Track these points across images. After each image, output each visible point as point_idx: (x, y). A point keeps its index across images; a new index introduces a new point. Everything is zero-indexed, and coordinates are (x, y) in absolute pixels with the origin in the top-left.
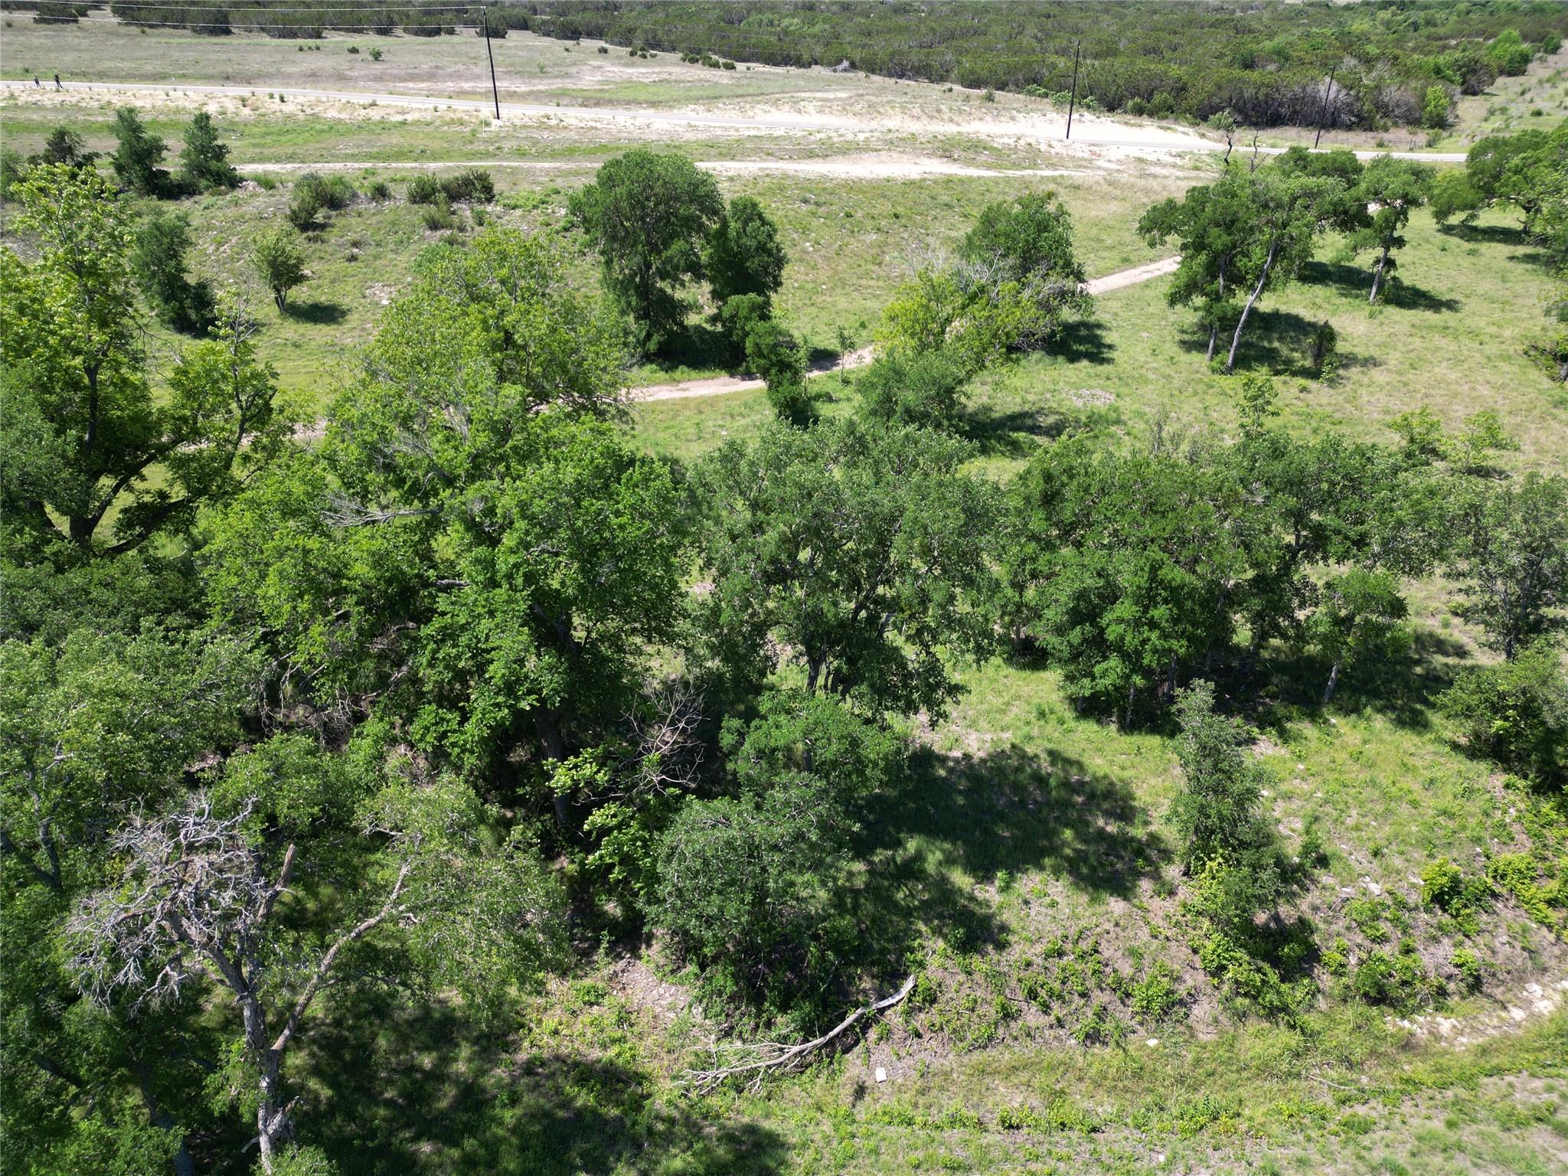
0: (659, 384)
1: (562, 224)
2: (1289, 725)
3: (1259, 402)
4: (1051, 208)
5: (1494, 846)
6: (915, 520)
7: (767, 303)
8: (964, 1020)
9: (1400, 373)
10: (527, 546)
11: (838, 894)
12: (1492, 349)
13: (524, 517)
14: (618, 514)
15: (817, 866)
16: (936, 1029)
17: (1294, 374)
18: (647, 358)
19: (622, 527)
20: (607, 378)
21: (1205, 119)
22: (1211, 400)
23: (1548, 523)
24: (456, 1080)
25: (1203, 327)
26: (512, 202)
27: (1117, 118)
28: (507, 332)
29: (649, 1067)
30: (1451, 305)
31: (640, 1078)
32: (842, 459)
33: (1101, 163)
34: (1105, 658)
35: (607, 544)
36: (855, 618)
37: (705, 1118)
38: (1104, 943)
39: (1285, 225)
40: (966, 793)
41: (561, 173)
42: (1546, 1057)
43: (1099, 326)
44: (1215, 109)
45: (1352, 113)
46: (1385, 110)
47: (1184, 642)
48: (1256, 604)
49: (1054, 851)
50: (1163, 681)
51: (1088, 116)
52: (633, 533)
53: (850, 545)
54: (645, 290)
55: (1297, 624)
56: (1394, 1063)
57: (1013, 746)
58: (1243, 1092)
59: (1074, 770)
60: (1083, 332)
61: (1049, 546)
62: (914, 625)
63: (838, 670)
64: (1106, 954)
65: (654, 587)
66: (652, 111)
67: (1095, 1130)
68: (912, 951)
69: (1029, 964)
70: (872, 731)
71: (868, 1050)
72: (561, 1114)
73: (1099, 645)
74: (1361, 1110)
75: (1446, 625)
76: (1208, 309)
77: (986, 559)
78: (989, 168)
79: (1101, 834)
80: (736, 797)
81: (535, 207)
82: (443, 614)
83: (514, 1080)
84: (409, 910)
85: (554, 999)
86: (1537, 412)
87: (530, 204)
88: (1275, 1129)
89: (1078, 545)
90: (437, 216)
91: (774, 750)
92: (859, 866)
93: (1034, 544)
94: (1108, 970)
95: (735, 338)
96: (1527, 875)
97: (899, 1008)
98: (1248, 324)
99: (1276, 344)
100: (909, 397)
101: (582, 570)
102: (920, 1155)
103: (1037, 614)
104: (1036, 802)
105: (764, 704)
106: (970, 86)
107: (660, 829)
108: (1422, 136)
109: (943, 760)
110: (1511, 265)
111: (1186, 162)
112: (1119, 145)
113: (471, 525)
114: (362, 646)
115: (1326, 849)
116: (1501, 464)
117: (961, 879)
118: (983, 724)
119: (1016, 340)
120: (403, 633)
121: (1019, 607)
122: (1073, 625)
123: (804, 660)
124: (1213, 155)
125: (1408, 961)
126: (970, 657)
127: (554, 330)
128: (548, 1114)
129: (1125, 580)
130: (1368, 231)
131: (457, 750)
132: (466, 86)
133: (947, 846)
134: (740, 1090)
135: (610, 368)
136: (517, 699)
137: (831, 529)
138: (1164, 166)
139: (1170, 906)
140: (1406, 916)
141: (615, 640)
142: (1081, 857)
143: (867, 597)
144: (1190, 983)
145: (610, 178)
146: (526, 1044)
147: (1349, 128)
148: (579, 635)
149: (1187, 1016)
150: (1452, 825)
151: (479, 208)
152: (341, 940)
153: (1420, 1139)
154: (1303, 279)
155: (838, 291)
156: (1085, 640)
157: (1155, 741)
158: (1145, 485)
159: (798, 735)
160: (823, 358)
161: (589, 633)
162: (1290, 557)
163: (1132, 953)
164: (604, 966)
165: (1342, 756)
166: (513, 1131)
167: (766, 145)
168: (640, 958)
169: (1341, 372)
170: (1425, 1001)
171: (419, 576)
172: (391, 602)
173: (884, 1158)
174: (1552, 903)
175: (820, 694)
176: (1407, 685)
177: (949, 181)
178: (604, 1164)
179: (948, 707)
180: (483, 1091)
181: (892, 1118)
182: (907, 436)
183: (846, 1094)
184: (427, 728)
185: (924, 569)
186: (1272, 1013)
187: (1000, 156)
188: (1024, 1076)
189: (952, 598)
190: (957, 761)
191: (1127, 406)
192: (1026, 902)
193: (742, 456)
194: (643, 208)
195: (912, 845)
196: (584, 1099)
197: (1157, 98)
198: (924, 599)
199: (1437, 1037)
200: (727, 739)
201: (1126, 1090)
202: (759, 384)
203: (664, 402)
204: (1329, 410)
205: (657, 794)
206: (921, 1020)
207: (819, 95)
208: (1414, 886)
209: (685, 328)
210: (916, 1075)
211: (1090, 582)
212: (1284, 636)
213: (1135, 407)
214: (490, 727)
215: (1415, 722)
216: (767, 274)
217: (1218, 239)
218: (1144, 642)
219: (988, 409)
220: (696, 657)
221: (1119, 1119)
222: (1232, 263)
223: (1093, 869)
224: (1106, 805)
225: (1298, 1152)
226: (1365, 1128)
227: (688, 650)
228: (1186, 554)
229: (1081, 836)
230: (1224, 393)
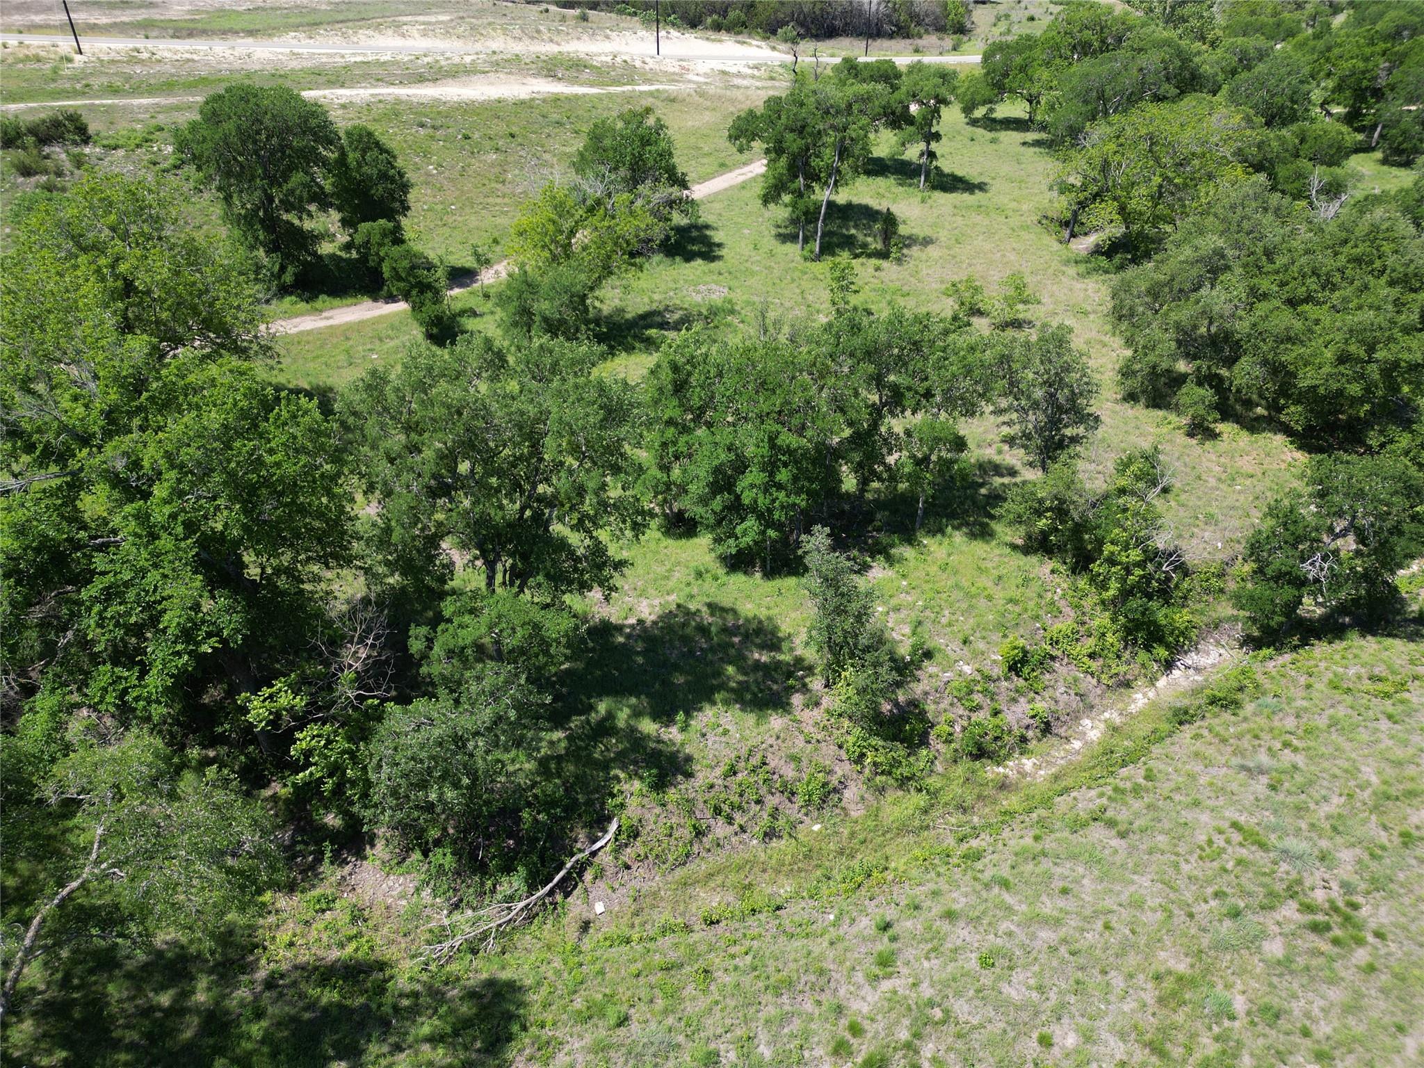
0: (302, 315)
1: (171, 161)
2: (893, 551)
3: (844, 283)
4: (651, 121)
5: (1048, 619)
6: (560, 420)
7: (398, 228)
8: (664, 845)
9: (949, 248)
10: (181, 494)
11: (543, 763)
12: (1015, 221)
13: (172, 466)
14: (271, 452)
15: (518, 743)
16: (640, 859)
17: (869, 256)
18: (284, 291)
19: (278, 465)
20: (242, 316)
21: (774, 32)
22: (806, 285)
23: (1059, 363)
24: (196, 1010)
25: (794, 221)
26: (112, 142)
27: (699, 34)
28: (125, 279)
29: (390, 953)
30: (981, 187)
31: (381, 966)
32: (484, 375)
33: (691, 77)
34: (743, 520)
35: (266, 483)
36: (521, 517)
37: (447, 984)
38: (770, 756)
39: (845, 129)
40: (644, 653)
41: (160, 109)
42: (1097, 772)
43: (707, 227)
44: (782, 24)
45: (891, 22)
46: (917, 18)
47: (804, 496)
48: (857, 457)
49: (722, 687)
50: (791, 532)
51: (674, 33)
52: (290, 469)
53: (507, 451)
54: (271, 223)
55: (888, 468)
56: (995, 802)
57: (679, 606)
58: (888, 851)
59: (730, 617)
60: (695, 234)
61: (685, 430)
62: (576, 515)
63: (513, 566)
64: (772, 764)
65: (320, 515)
66: (250, 40)
67: (779, 908)
68: (613, 796)
69: (712, 786)
70: (550, 614)
71: (586, 890)
72: (307, 1016)
73: (736, 509)
74: (974, 843)
75: (1000, 452)
76: (794, 205)
77: (627, 448)
78: (592, 86)
79: (758, 665)
80: (433, 695)
81: (138, 146)
82: (103, 573)
83: (257, 998)
84: (113, 865)
85: (285, 915)
86: (1051, 271)
87: (132, 143)
88: (914, 873)
89: (709, 425)
90: (27, 161)
91: (463, 648)
92: (558, 735)
93: (672, 430)
94: (776, 777)
95: (371, 264)
96: (1075, 637)
97: (608, 848)
98: (828, 215)
99: (853, 231)
100: (543, 306)
101: (246, 511)
102: (639, 965)
103: (683, 490)
104: (702, 649)
105: (448, 606)
106: (564, 6)
107: (365, 739)
108: (949, 41)
109: (619, 628)
110: (1023, 149)
111: (762, 73)
112: (704, 58)
113: (116, 481)
114: (17, 617)
115: (930, 645)
116: (1028, 316)
117: (648, 726)
118: (651, 591)
119: (636, 246)
120: (62, 599)
121: (668, 486)
122: (714, 494)
123: (479, 563)
124: (783, 66)
125: (996, 721)
126: (629, 534)
127: (177, 273)
128: (294, 1019)
129: (750, 451)
130: (911, 129)
131: (142, 703)
132: (38, 19)
133: (633, 700)
134: (474, 952)
135: (245, 306)
136: (198, 644)
137: (486, 441)
138: (744, 77)
139: (817, 714)
140: (992, 687)
141: (290, 572)
142: (744, 687)
143: (530, 497)
144: (840, 773)
145: (214, 113)
146: (263, 962)
147: (891, 36)
148: (253, 572)
149: (840, 800)
150: (1018, 609)
151: (77, 150)
152: (45, 908)
153: (1016, 854)
154: (869, 173)
155: (467, 210)
156: (725, 508)
157: (791, 581)
158: (754, 367)
159: (483, 630)
160: (461, 276)
161: (263, 569)
162: (877, 413)
163: (795, 759)
164: (331, 873)
165: (933, 569)
166: (263, 1042)
167: (375, 70)
168: (365, 858)
169: (905, 251)
170: (1012, 748)
171: (70, 540)
172: (42, 571)
173: (608, 976)
174: (1092, 656)
175: (499, 590)
176: (974, 503)
177: (556, 100)
178: (356, 1048)
179: (617, 580)
180: (227, 1013)
181: (611, 942)
182: (541, 346)
183: (572, 933)
184: (105, 690)
185: (576, 464)
186: (903, 782)
187: (602, 74)
188: (719, 879)
189: (603, 487)
190: (632, 627)
191: (739, 297)
192: (704, 735)
193: (387, 382)
194: (255, 142)
195: (602, 707)
196: (329, 996)
197: (732, 15)
198: (581, 491)
199: (1023, 775)
200: (416, 646)
201: (800, 870)
202: (402, 306)
203: (309, 333)
204: (898, 284)
205: (355, 708)
206: (628, 854)
207: (421, 18)
208: (995, 662)
209: (320, 257)
210: (630, 901)
211: (724, 456)
212: (880, 479)
213: (745, 297)
214: (172, 676)
215: (984, 533)
216: (394, 199)
217: (793, 143)
218: (774, 501)
219: (621, 311)
220: (376, 575)
221: (797, 895)
222: (807, 164)
223: (755, 695)
224: (758, 641)
225: (931, 886)
226: (977, 856)
227: (367, 571)
228: (796, 421)
229: (742, 670)
230: (816, 278)
